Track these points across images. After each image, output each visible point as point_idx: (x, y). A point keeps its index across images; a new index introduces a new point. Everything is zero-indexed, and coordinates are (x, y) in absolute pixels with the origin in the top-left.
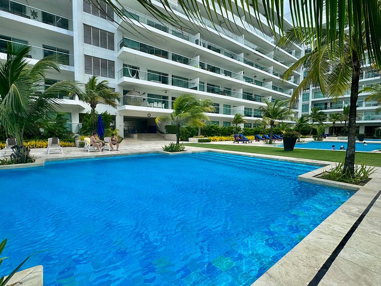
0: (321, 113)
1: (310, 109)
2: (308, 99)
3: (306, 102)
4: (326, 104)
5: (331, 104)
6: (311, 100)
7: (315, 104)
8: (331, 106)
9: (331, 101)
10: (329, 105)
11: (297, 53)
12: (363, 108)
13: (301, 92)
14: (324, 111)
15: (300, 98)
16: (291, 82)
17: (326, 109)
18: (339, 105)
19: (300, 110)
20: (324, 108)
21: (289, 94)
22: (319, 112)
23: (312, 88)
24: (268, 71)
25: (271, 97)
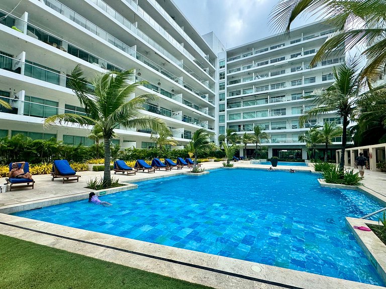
0: (234, 134)
1: (226, 131)
2: (223, 120)
3: (222, 124)
4: (240, 126)
5: (244, 126)
6: (227, 121)
7: (230, 125)
8: (244, 129)
9: (244, 124)
10: (242, 127)
11: (212, 73)
12: (270, 131)
13: (217, 112)
14: (238, 133)
15: (216, 119)
16: (206, 100)
17: (239, 131)
18: (250, 127)
19: (216, 131)
20: (238, 130)
21: (204, 113)
22: (233, 133)
23: (226, 110)
24: (177, 81)
25: (181, 112)
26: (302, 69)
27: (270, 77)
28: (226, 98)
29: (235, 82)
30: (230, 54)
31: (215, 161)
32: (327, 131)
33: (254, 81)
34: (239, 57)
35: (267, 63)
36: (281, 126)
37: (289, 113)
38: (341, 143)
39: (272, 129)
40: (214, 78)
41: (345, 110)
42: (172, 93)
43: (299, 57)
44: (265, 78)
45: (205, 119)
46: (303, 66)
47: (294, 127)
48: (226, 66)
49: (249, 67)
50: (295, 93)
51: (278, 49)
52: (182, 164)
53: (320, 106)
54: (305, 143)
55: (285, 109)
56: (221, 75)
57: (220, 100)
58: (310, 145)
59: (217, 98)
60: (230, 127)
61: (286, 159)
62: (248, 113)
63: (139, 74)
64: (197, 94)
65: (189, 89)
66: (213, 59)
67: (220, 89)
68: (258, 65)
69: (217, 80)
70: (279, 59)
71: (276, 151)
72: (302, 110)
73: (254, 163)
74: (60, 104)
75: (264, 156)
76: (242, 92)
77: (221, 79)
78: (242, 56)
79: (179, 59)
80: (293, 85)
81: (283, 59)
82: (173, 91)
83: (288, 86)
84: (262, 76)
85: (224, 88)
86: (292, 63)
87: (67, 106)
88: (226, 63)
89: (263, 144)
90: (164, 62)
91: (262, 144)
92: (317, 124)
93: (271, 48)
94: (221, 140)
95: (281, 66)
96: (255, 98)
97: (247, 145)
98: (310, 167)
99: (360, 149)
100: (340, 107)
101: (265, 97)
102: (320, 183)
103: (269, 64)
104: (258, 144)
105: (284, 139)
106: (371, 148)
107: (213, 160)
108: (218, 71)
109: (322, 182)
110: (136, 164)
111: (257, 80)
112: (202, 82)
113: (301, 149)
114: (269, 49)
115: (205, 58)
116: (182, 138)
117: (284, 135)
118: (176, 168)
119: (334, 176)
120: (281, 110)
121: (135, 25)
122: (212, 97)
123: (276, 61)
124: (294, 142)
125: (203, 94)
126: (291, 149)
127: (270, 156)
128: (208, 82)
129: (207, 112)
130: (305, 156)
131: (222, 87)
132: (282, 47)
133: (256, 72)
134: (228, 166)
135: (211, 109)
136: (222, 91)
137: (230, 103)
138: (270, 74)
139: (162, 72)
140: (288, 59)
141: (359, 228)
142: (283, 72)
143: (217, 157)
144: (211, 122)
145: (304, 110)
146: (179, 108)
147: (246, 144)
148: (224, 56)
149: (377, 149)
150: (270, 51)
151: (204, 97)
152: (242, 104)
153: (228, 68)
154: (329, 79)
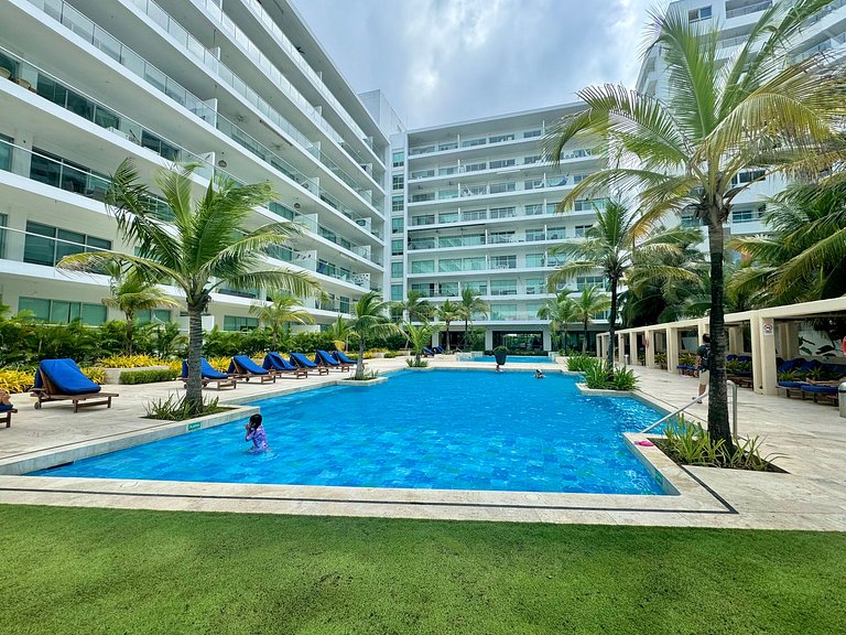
0: (423, 303)
1: (405, 294)
2: (400, 273)
3: (397, 280)
4: (432, 286)
5: (440, 286)
6: (407, 275)
7: (413, 284)
8: (440, 291)
9: (441, 282)
10: (436, 288)
11: (378, 174)
12: (487, 297)
13: (387, 257)
14: (429, 299)
15: (386, 269)
16: (366, 231)
17: (431, 296)
18: (452, 289)
19: (386, 295)
20: (428, 292)
21: (360, 256)
22: (420, 300)
23: (406, 252)
24: (306, 187)
25: (314, 254)
26: (543, 186)
27: (489, 196)
28: (407, 228)
29: (424, 197)
30: (415, 141)
31: (386, 356)
32: (587, 302)
33: (459, 199)
34: (432, 149)
35: (483, 167)
36: (508, 288)
37: (523, 266)
38: (606, 321)
39: (493, 293)
40: (383, 186)
41: (614, 270)
42: (295, 210)
43: (538, 164)
44: (480, 196)
45: (364, 269)
46: (544, 181)
47: (530, 291)
48: (406, 163)
49: (450, 171)
50: (533, 229)
51: (502, 143)
52: (326, 363)
53: (579, 261)
54: (548, 322)
55: (514, 257)
56: (395, 179)
57: (394, 231)
58: (556, 327)
59: (388, 227)
60: (414, 286)
61: (517, 350)
62: (447, 260)
63: (222, 163)
64: (346, 214)
65: (330, 204)
66: (380, 146)
67: (394, 209)
68: (468, 169)
69: (388, 191)
70: (504, 162)
71: (498, 336)
72: (543, 261)
73: (462, 359)
74: (11, 220)
75: (479, 346)
76: (436, 220)
77: (395, 187)
78: (437, 148)
79: (313, 141)
80: (528, 214)
81: (511, 163)
82: (297, 206)
83: (520, 215)
84: (475, 191)
85: (401, 208)
86: (526, 173)
87: (31, 226)
88: (406, 158)
89: (477, 321)
90: (278, 141)
91: (474, 323)
92: (566, 287)
93: (492, 141)
94: (397, 314)
95: (508, 176)
96: (462, 232)
97: (451, 323)
98: (560, 363)
99: (632, 331)
100: (606, 264)
101: (480, 233)
102: (581, 389)
103: (488, 171)
104: (469, 323)
105: (512, 313)
106: (647, 329)
107: (383, 354)
108: (390, 171)
109: (583, 387)
110: (232, 365)
111: (466, 198)
112: (358, 192)
113: (541, 333)
114: (488, 140)
115: (364, 142)
116: (317, 307)
117: (513, 305)
118: (315, 371)
119: (599, 378)
120: (507, 259)
121: (214, 54)
122: (377, 224)
123: (498, 165)
124: (530, 318)
125: (360, 216)
126: (523, 331)
127: (489, 346)
128: (370, 192)
129: (369, 254)
130: (547, 345)
131: (397, 205)
132: (510, 142)
133: (463, 181)
134: (418, 365)
135: (377, 249)
136: (398, 213)
137: (413, 240)
138: (488, 188)
139: (273, 164)
140: (520, 165)
141: (640, 444)
142: (512, 187)
143: (390, 349)
144: (376, 275)
145: (546, 262)
146: (312, 245)
147: (448, 321)
148: (403, 144)
149: (655, 332)
150: (488, 145)
151: (363, 223)
152: (436, 242)
153: (410, 168)
154: (586, 209)
